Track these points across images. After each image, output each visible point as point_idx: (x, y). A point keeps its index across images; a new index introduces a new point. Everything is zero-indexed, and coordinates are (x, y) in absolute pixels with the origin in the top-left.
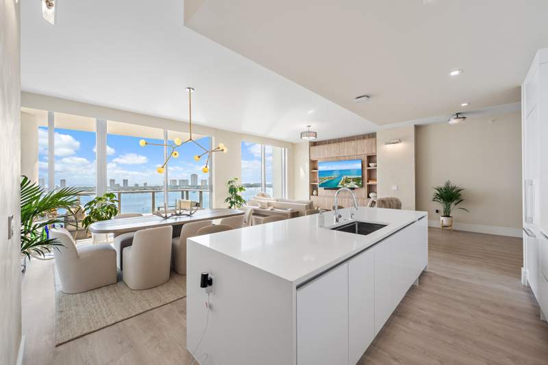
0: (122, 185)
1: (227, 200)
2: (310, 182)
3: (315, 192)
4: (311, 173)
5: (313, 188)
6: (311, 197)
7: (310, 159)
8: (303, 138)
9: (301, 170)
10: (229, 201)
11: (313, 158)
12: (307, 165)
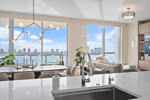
0: (56, 52)
1: (75, 60)
2: (139, 50)
3: (142, 58)
4: (139, 44)
5: (141, 55)
6: (140, 61)
7: (139, 34)
8: (124, 17)
9: (132, 42)
10: (76, 61)
11: (141, 33)
12: (137, 38)
